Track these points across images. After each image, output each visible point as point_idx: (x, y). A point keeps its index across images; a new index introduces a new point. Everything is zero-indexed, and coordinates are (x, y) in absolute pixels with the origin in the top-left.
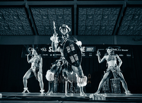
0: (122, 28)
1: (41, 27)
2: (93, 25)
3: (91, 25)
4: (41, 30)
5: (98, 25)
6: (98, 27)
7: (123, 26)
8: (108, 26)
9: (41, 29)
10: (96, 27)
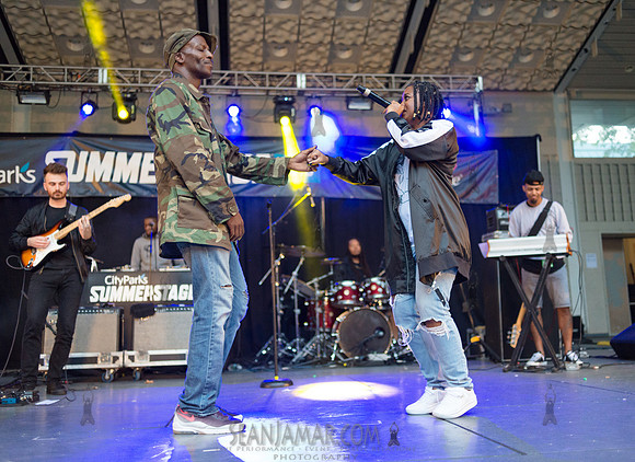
0: (430, 58)
1: (40, 43)
2: (298, 41)
3: (287, 42)
4: (43, 57)
5: (321, 43)
6: (321, 49)
7: (433, 49)
8: (365, 47)
9: (43, 53)
10: (311, 51)
